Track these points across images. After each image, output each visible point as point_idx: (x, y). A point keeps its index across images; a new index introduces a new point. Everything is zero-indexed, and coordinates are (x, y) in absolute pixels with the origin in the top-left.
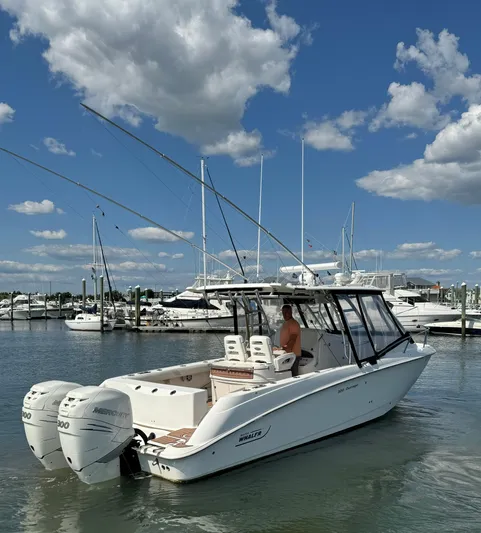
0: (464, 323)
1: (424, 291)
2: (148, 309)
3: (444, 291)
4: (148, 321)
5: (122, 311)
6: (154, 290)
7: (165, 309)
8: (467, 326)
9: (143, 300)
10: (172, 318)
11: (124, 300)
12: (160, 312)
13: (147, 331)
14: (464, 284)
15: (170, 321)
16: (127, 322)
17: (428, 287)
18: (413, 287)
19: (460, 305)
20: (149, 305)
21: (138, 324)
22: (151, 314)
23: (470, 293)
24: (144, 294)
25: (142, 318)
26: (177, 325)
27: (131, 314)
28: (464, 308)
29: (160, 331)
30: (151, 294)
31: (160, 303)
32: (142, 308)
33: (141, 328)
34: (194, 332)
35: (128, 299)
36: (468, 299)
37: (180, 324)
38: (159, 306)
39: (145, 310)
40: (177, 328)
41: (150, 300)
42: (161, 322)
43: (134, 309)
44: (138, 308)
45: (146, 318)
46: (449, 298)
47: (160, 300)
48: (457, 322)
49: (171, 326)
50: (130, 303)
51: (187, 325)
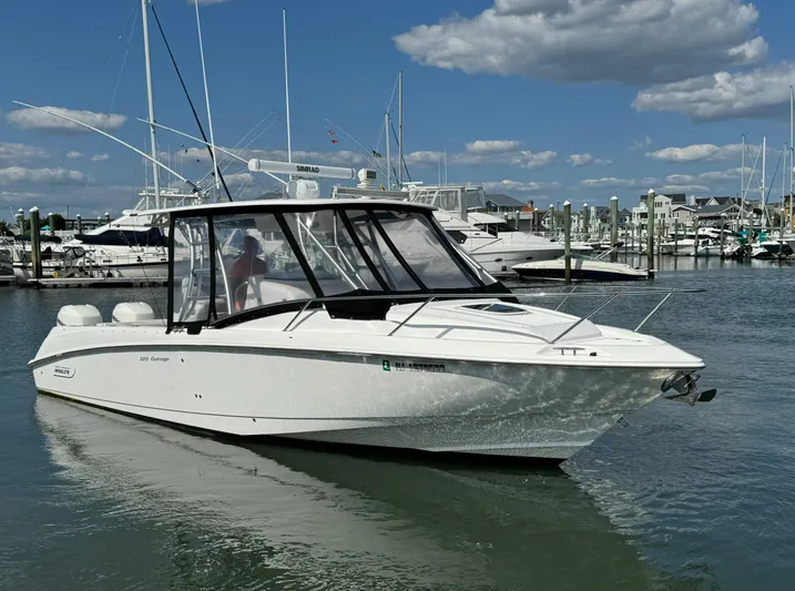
0: (568, 263)
1: (511, 215)
2: (55, 248)
3: (540, 216)
4: (57, 268)
5: (7, 252)
6: (65, 215)
7: (86, 247)
8: (573, 266)
9: (47, 232)
10: (100, 262)
11: (10, 234)
12: (77, 253)
13: (55, 286)
14: (567, 203)
15: (97, 267)
16: (18, 271)
17: (516, 208)
18: (495, 210)
19: (562, 236)
20: (58, 240)
21: (39, 274)
22: (62, 256)
23: (576, 218)
24: (46, 222)
25: (44, 264)
26: (110, 275)
27: (25, 257)
28: (568, 240)
29: (79, 286)
30: (60, 223)
31: (77, 237)
32: (44, 247)
33: (42, 281)
34: (142, 285)
35: (18, 232)
36: (574, 226)
37: (115, 273)
38: (77, 243)
39: (49, 249)
40: (110, 280)
41: (59, 233)
42: (81, 269)
43: (29, 248)
44: (37, 247)
45: (53, 263)
46: (547, 226)
47: (76, 232)
48: (559, 260)
49: (98, 277)
50: (23, 239)
51: (128, 274)
